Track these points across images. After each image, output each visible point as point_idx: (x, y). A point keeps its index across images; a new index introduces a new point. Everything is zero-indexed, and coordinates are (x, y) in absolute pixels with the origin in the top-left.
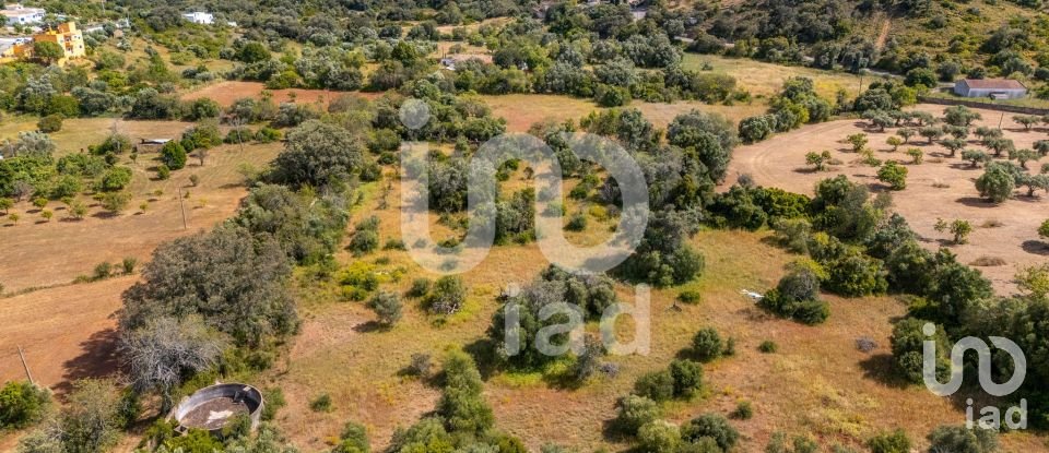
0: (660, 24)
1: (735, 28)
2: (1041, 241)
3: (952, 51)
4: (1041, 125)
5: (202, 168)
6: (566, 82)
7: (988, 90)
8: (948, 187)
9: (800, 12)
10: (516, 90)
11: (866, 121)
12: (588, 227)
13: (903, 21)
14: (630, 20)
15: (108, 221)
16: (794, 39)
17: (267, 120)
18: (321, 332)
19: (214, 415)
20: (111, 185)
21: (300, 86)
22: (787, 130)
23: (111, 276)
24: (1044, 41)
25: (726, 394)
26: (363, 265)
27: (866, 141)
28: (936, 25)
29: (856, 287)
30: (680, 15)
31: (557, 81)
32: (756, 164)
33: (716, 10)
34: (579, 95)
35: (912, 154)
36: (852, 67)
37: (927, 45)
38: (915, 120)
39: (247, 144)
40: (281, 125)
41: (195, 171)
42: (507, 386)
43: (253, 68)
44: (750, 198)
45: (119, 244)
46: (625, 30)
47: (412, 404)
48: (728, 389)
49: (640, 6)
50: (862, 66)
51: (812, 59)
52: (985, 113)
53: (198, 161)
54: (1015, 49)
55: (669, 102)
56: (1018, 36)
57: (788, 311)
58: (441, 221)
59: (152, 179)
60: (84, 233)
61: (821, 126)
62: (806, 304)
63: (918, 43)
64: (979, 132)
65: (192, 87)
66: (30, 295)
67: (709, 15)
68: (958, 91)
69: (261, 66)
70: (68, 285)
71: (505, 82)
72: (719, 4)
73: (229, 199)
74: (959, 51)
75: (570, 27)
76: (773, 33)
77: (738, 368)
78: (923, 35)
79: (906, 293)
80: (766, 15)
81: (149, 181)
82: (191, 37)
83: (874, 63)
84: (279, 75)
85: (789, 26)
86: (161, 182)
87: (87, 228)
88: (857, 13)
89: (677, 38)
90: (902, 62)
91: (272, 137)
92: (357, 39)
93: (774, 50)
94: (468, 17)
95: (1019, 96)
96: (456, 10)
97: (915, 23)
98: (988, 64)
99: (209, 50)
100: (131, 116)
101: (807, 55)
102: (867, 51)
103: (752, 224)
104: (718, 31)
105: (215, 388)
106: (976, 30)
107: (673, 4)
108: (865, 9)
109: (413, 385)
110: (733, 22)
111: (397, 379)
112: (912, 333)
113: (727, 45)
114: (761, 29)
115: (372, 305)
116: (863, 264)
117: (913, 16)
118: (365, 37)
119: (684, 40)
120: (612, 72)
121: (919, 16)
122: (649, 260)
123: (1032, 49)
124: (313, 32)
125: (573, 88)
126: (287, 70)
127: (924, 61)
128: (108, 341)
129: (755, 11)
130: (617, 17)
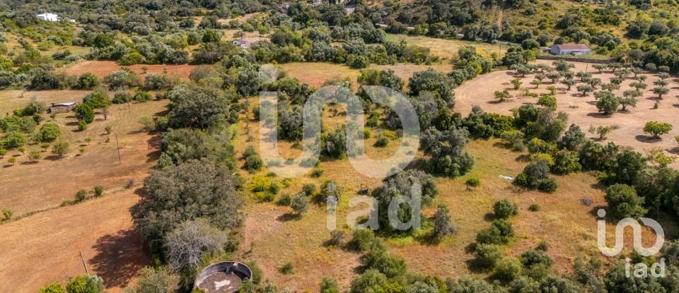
0: (366, 16)
1: (412, 17)
2: (644, 135)
3: (541, 28)
4: (608, 69)
5: (106, 121)
6: (326, 54)
7: (571, 50)
8: (577, 107)
9: (451, 6)
10: (294, 60)
11: (513, 71)
12: (388, 144)
13: (510, 11)
14: (345, 14)
15: (57, 162)
16: (449, 23)
17: (135, 86)
18: (257, 223)
19: (219, 285)
20: (49, 136)
21: (144, 63)
22: (471, 79)
23: (87, 199)
24: (589, 21)
25: (526, 238)
26: (259, 177)
27: (521, 83)
28: (529, 13)
29: (565, 168)
30: (377, 10)
31: (320, 53)
32: (464, 100)
33: (398, 6)
34: (336, 61)
35: (550, 89)
36: (488, 39)
37: (526, 25)
38: (540, 70)
39: (130, 104)
40: (147, 89)
41: (103, 124)
42: (395, 246)
43: (106, 51)
44: (481, 120)
45: (77, 177)
46: (344, 19)
47: (342, 263)
48: (525, 234)
49: (348, 5)
50: (494, 39)
51: (462, 35)
52: (576, 64)
53: (102, 117)
54: (576, 26)
55: (393, 64)
56: (576, 18)
57: (534, 186)
58: (294, 146)
59: (76, 131)
60: (45, 171)
61: (488, 75)
62: (544, 180)
63: (521, 24)
64: (579, 75)
65: (65, 66)
66: (32, 217)
67: (395, 9)
68: (553, 52)
69: (111, 50)
70: (58, 208)
71: (287, 55)
72: (400, 2)
73: (139, 141)
74: (545, 28)
75: (307, 19)
76: (436, 20)
77: (524, 222)
78: (522, 19)
79: (592, 170)
80: (430, 9)
81: (72, 133)
82: (47, 31)
83: (499, 37)
84: (128, 55)
85: (445, 16)
86: (83, 133)
87: (45, 167)
88: (484, 7)
89: (377, 24)
90: (516, 35)
91: (147, 98)
92: (166, 30)
93: (439, 30)
94: (234, 13)
95: (587, 53)
96: (226, 9)
97: (517, 12)
98: (563, 35)
99: (63, 40)
100: (30, 88)
101: (460, 33)
102: (495, 28)
103: (486, 136)
104: (402, 19)
105: (213, 266)
106: (551, 15)
107: (370, 3)
108: (488, 4)
109: (337, 251)
110: (410, 13)
111: (325, 249)
112: (620, 192)
113: (409, 28)
114: (429, 17)
115: (281, 203)
116: (567, 155)
117: (515, 8)
118: (171, 28)
119: (381, 25)
120: (355, 46)
121: (518, 9)
122: (444, 162)
123: (584, 26)
124: (135, 26)
125: (331, 57)
126: (132, 52)
127: (529, 34)
128: (111, 243)
129: (422, 6)
130: (337, 11)
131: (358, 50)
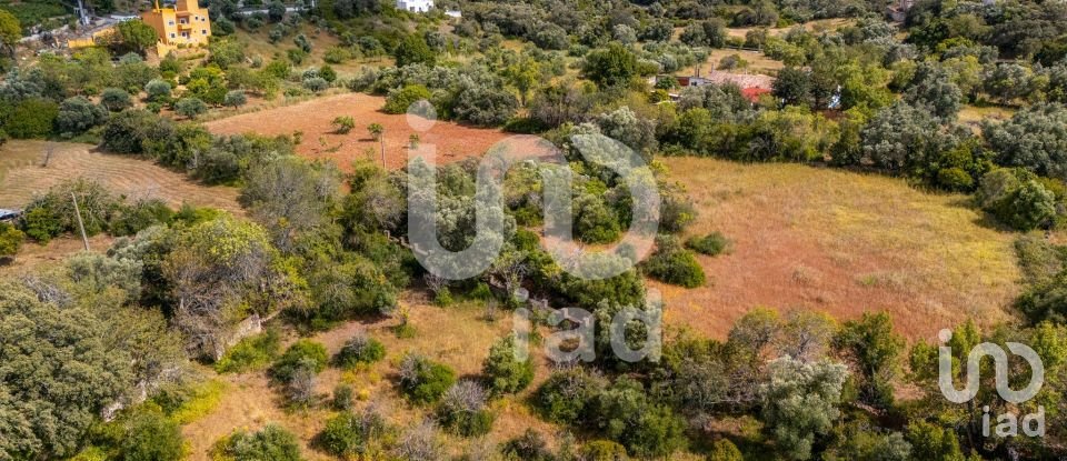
6: (910, 151)
10: (792, 155)
31: (886, 145)
34: (936, 183)
46: (1054, 46)
71: (768, 137)
94: (787, 17)
120: (1034, 138)
125: (925, 164)
130: (1038, 22)
131: (1044, 155)
